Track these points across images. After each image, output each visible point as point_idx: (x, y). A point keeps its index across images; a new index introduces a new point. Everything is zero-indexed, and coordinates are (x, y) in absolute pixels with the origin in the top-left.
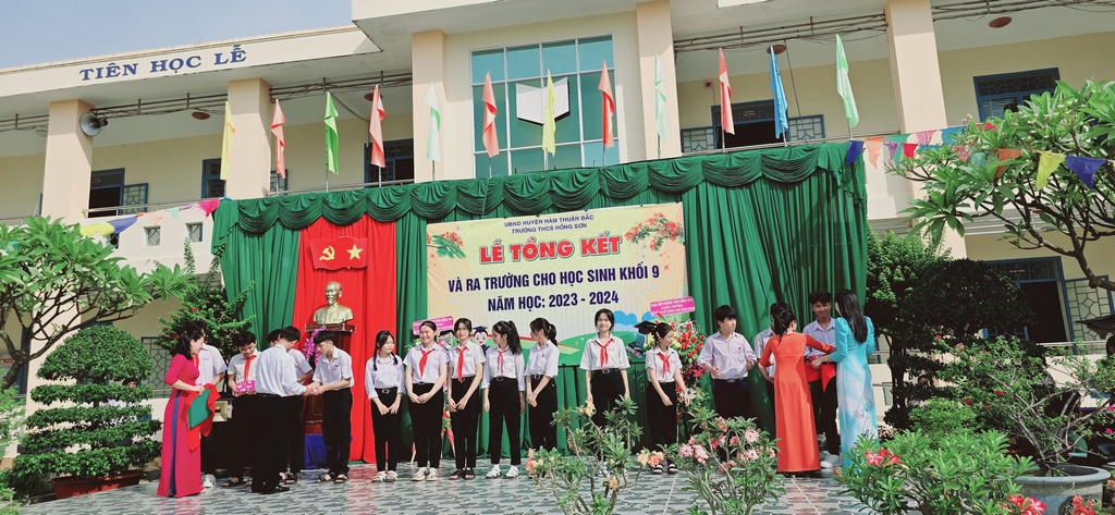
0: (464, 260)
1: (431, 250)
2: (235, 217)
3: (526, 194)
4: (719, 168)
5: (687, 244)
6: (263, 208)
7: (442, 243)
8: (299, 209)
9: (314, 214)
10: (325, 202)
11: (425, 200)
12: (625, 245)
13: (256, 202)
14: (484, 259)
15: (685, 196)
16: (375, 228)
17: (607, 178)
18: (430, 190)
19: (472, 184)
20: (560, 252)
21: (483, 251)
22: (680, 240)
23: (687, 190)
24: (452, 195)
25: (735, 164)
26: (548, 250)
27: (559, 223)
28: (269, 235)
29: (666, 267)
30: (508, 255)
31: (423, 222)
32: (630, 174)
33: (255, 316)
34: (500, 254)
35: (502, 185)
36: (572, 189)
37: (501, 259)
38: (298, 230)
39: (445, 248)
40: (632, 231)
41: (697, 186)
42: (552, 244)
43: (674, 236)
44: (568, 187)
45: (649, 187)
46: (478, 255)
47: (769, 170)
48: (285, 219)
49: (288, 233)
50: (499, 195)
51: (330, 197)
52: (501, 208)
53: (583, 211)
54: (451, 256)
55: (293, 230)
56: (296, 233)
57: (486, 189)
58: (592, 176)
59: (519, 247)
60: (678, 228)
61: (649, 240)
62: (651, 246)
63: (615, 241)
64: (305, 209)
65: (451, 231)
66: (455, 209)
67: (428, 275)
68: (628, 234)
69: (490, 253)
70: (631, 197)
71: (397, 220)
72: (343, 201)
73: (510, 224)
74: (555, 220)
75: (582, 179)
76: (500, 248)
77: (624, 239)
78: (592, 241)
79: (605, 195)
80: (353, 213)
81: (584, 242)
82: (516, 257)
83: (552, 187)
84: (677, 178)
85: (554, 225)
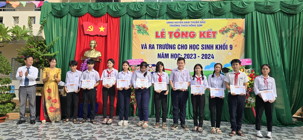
0: (149, 36)
1: (134, 31)
2: (50, 9)
3: (176, 10)
4: (263, 5)
5: (246, 37)
6: (62, 7)
7: (139, 28)
8: (78, 8)
9: (85, 11)
10: (90, 6)
11: (133, 9)
12: (218, 35)
13: (59, 4)
14: (157, 36)
15: (246, 16)
16: (111, 19)
17: (212, 6)
18: (135, 5)
19: (154, 4)
20: (190, 36)
21: (157, 33)
22: (243, 34)
23: (247, 13)
24: (144, 8)
25: (269, 4)
26: (184, 35)
27: (190, 24)
28: (65, 18)
29: (236, 46)
30: (167, 35)
31: (132, 19)
32: (223, 5)
33: (58, 52)
34: (164, 35)
35: (166, 6)
36: (197, 10)
37: (164, 37)
38: (78, 17)
39: (140, 30)
40: (222, 29)
41: (252, 12)
42: (187, 33)
43: (240, 33)
44: (195, 8)
45: (230, 11)
46: (155, 34)
47: (283, 8)
48: (72, 12)
49: (73, 18)
50: (165, 10)
51: (92, 4)
52: (165, 15)
53: (201, 20)
54: (143, 34)
55: (75, 17)
56: (77, 18)
57: (159, 7)
58: (206, 5)
59: (172, 32)
60: (242, 30)
61: (229, 34)
62: (230, 37)
63: (214, 33)
64: (80, 9)
65: (143, 24)
66: (145, 14)
67: (133, 41)
68: (220, 31)
69: (159, 34)
70: (222, 15)
71: (120, 17)
72: (97, 7)
73: (169, 23)
74: (189, 22)
75: (202, 6)
76: (164, 32)
77: (218, 32)
78: (204, 32)
79: (211, 13)
80: (102, 12)
81: (201, 32)
82: (171, 37)
83: (188, 8)
84: (243, 8)
85: (188, 24)
